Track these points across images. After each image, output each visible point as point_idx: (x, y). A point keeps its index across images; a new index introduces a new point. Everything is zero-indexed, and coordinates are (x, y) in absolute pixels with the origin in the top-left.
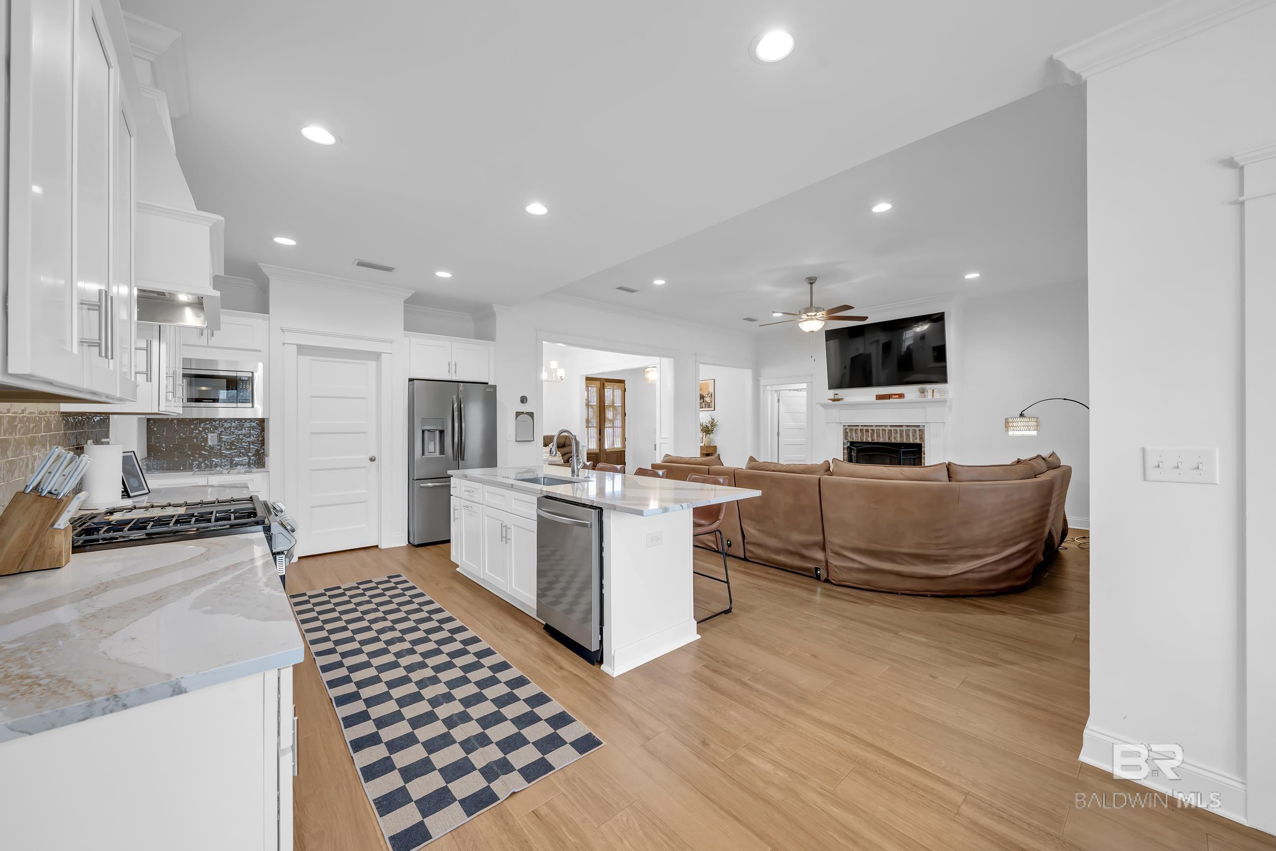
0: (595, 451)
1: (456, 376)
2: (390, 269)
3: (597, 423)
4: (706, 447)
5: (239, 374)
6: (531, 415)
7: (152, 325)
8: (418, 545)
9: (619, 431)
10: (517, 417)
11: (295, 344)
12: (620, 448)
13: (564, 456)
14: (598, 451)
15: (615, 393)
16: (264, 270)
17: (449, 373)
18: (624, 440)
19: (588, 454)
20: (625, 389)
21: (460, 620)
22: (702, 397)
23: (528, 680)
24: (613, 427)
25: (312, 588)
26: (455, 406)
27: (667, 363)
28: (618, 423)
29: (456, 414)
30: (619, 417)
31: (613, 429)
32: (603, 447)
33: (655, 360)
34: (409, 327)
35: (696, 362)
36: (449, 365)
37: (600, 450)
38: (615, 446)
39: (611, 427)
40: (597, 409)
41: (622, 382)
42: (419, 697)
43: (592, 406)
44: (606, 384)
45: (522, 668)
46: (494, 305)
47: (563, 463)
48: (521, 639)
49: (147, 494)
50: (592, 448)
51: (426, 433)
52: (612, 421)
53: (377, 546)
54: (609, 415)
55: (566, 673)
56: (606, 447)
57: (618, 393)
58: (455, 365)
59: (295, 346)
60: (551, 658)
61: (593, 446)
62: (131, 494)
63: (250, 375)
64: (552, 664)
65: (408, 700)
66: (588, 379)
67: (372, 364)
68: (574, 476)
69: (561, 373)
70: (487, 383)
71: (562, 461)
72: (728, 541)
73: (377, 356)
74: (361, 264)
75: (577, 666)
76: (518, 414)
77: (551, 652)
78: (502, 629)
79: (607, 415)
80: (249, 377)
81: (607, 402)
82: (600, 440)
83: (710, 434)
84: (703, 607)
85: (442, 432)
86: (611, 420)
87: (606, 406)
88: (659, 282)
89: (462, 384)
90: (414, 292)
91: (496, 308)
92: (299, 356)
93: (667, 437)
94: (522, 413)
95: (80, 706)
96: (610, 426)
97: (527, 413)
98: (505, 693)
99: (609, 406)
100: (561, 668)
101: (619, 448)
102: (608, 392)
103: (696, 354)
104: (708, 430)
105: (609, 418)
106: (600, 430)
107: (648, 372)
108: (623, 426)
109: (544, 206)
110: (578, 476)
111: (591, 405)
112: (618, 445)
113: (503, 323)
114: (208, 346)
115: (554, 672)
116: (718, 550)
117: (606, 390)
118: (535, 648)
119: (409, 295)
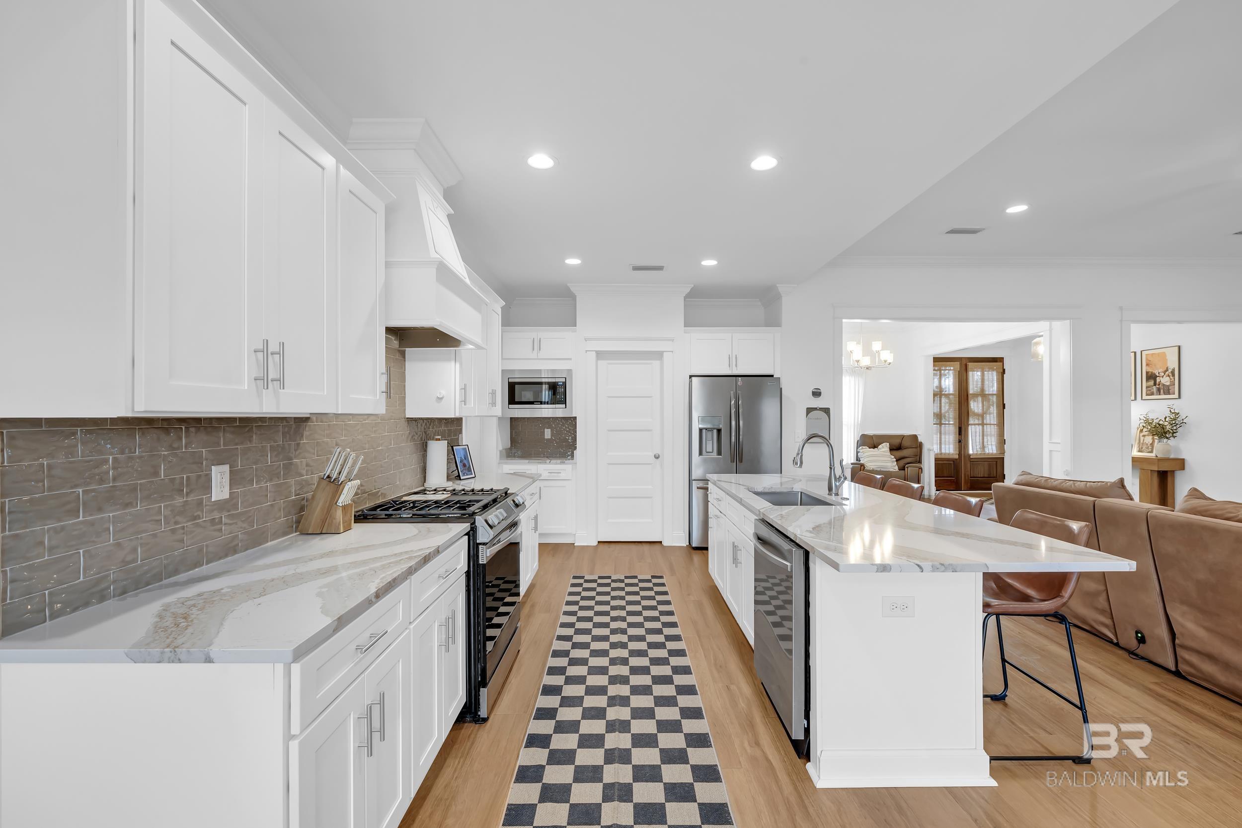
0: (951, 457)
1: (737, 369)
2: (660, 268)
3: (955, 419)
4: (1158, 459)
5: (557, 380)
6: (827, 411)
7: (451, 350)
8: (696, 547)
9: (992, 430)
10: (808, 413)
11: (595, 351)
12: (995, 455)
13: (899, 462)
14: (957, 457)
15: (986, 378)
16: (572, 289)
17: (730, 366)
18: (1002, 442)
19: (936, 460)
20: (1004, 370)
21: (685, 642)
22: (1151, 377)
23: (710, 742)
24: (983, 424)
25: (592, 573)
26: (733, 402)
27: (1061, 329)
28: (992, 418)
29: (733, 411)
30: (994, 410)
31: (983, 427)
32: (964, 452)
33: (1040, 327)
34: (689, 322)
35: (1121, 321)
36: (729, 358)
37: (960, 454)
38: (987, 451)
39: (979, 424)
40: (955, 400)
41: (1000, 360)
42: (602, 714)
43: (947, 396)
44: (970, 365)
45: (713, 724)
46: (777, 285)
47: (897, 470)
48: (733, 687)
49: (474, 477)
50: (947, 452)
51: (704, 431)
52: (982, 416)
53: (661, 542)
54: (975, 406)
55: (758, 753)
56: (971, 452)
57: (992, 377)
58: (736, 358)
59: (594, 352)
60: (752, 726)
61: (950, 449)
62: (462, 478)
63: (564, 380)
64: (750, 734)
65: (593, 713)
66: (937, 360)
67: (656, 363)
68: (831, 495)
69: (887, 356)
70: (772, 376)
71: (897, 468)
72: (1137, 633)
73: (659, 355)
74: (636, 268)
75: (777, 749)
76: (809, 410)
77: (758, 717)
78: (721, 666)
79: (972, 407)
80: (563, 382)
81: (973, 388)
82: (960, 441)
83: (1167, 438)
84: (1032, 734)
85: (719, 431)
86: (977, 415)
87: (969, 396)
88: (1017, 209)
89: (740, 378)
90: (693, 286)
91: (781, 288)
92: (599, 362)
93: (1059, 442)
94: (815, 409)
95: (157, 651)
96: (977, 422)
97: (821, 409)
98: (678, 747)
99: (975, 395)
100: (757, 744)
101: (992, 454)
102: (975, 376)
103: (1121, 308)
104: (1161, 431)
105: (976, 411)
106: (960, 429)
107: (1037, 344)
108: (999, 423)
109: (773, 157)
110: (837, 494)
111: (945, 395)
112: (992, 449)
113: (789, 306)
114: (538, 359)
115: (746, 744)
116: (1118, 642)
117: (970, 373)
118: (742, 704)
119: (688, 290)
